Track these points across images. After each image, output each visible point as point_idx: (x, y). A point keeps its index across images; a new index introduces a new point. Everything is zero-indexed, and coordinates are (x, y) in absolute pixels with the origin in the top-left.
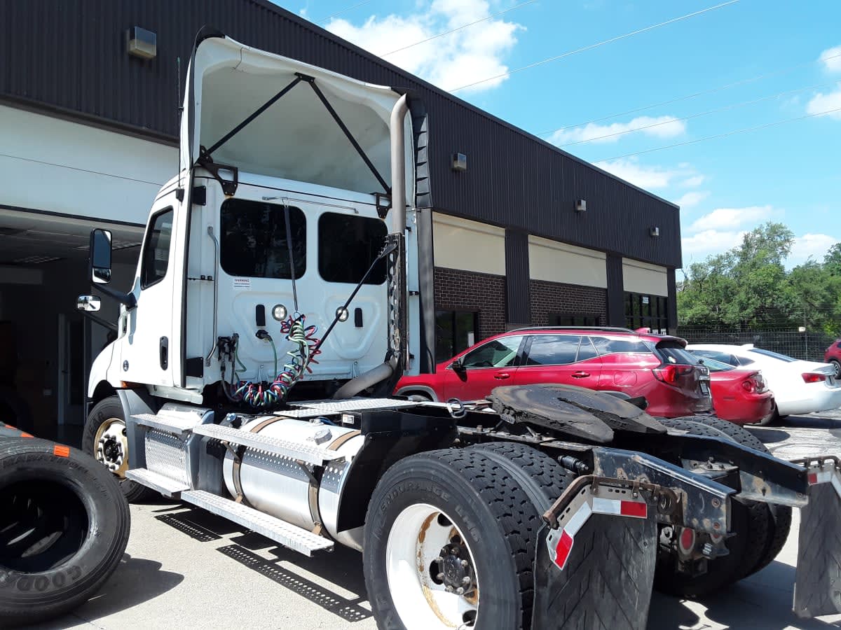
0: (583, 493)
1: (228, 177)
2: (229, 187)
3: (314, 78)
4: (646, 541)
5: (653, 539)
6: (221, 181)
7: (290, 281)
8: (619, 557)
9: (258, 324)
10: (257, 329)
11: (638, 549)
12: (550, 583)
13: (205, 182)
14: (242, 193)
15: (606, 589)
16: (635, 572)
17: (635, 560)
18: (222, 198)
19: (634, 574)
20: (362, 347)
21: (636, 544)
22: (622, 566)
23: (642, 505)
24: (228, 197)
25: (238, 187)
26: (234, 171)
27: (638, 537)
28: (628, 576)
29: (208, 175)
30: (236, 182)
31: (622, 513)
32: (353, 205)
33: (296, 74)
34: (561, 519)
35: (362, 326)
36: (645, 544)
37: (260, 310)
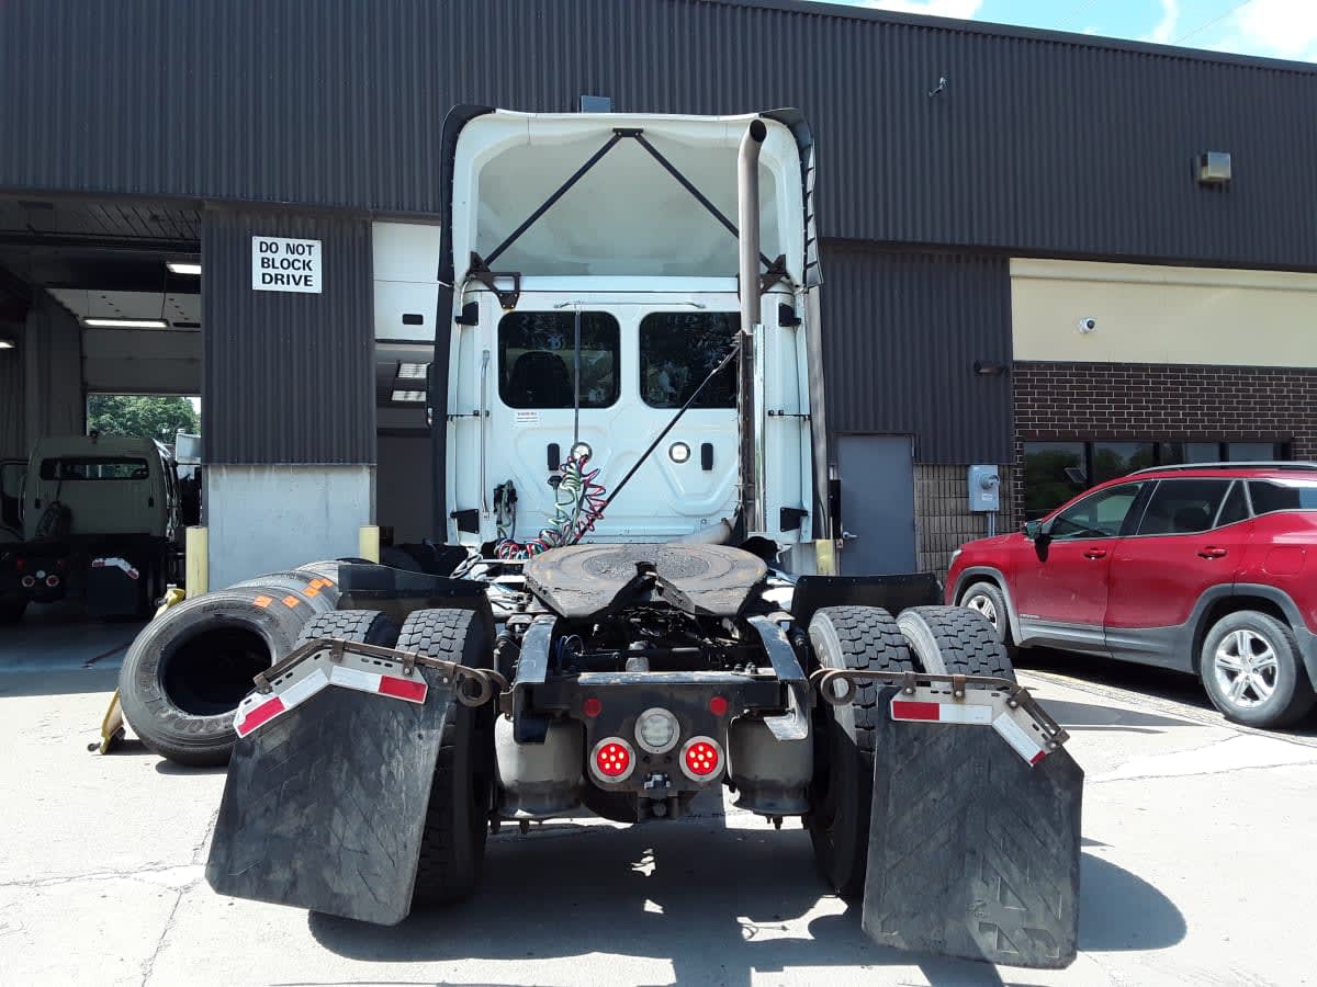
0: (316, 658)
1: (506, 286)
2: (508, 299)
3: (641, 131)
4: (423, 733)
5: (434, 731)
6: (497, 292)
7: (574, 410)
8: (378, 746)
9: (551, 469)
10: (550, 474)
11: (408, 740)
12: (257, 754)
13: (477, 297)
14: (525, 304)
15: (357, 780)
16: (401, 769)
17: (402, 754)
18: (500, 313)
19: (400, 773)
20: (713, 499)
21: (405, 734)
22: (381, 758)
23: (418, 686)
24: (508, 311)
25: (521, 296)
26: (517, 277)
27: (410, 725)
28: (390, 773)
29: (482, 287)
30: (517, 291)
31: (380, 691)
32: (689, 298)
33: (615, 130)
34: (277, 684)
35: (711, 469)
36: (420, 736)
37: (553, 451)
